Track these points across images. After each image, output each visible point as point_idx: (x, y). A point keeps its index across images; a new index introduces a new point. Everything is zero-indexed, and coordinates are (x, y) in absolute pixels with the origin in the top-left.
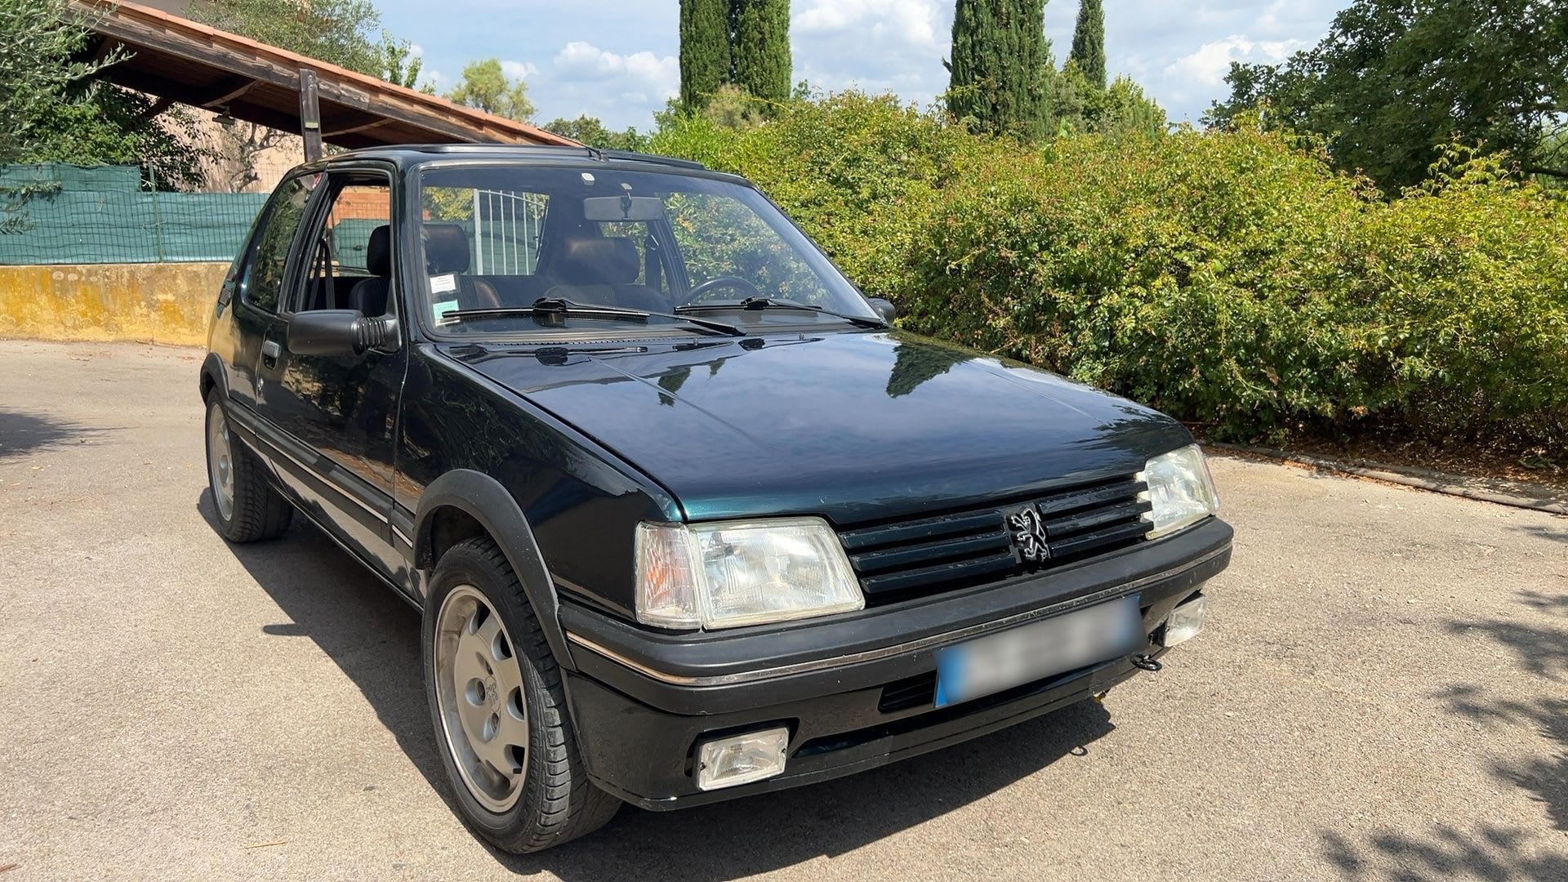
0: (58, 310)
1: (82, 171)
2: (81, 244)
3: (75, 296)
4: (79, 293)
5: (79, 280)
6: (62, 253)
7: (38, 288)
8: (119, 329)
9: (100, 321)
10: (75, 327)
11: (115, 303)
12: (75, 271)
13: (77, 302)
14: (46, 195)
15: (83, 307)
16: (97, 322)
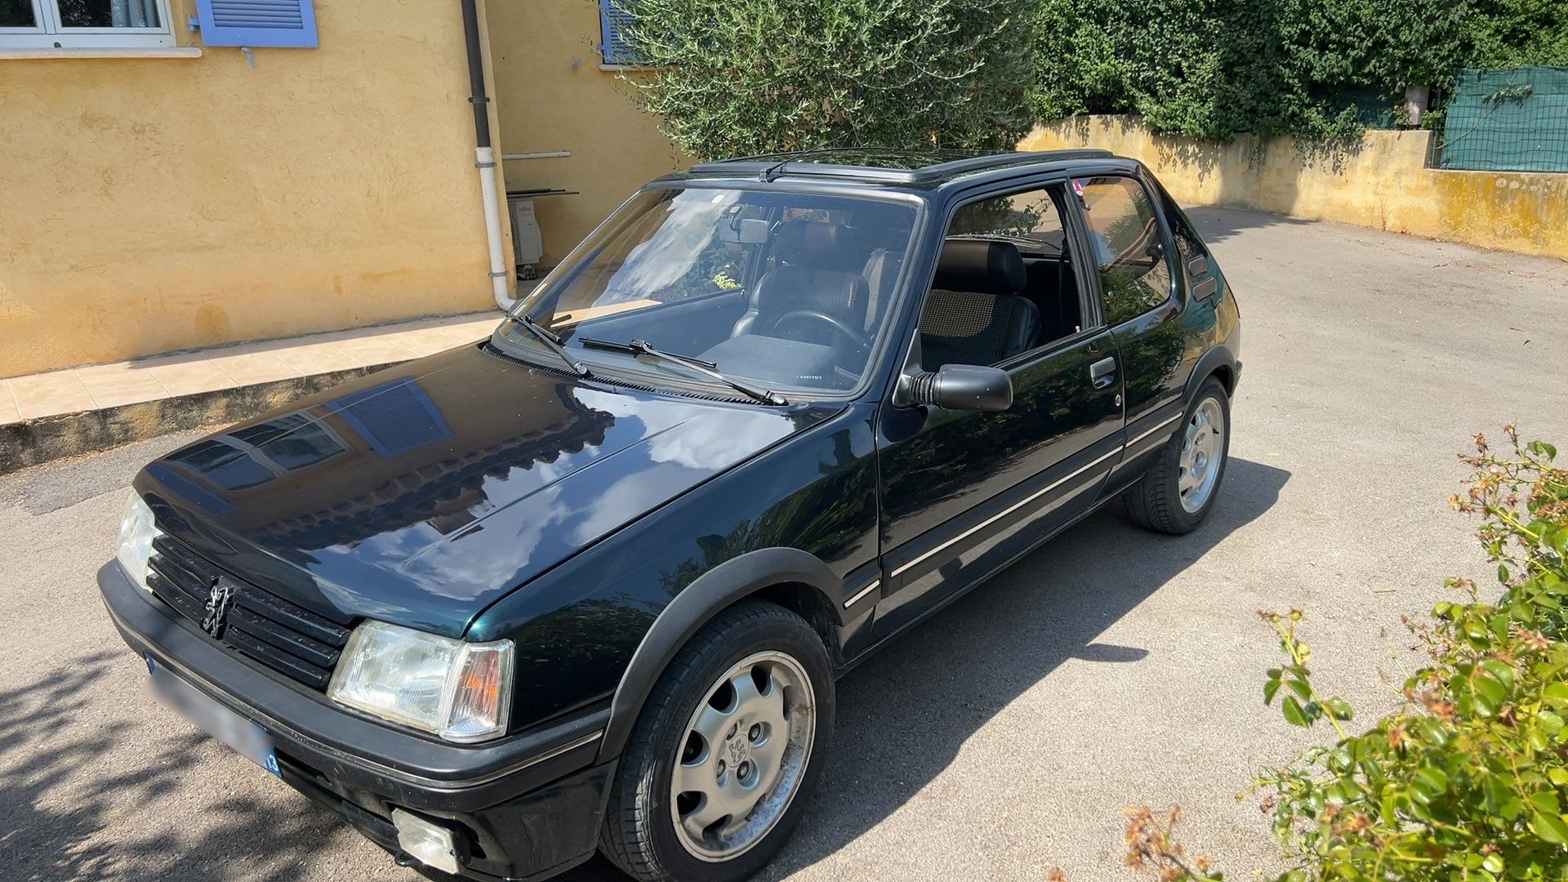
0: (1493, 217)
1: (1557, 73)
2: (1539, 150)
3: (1512, 205)
4: (1516, 202)
5: (1519, 188)
6: (1517, 160)
7: (1481, 194)
8: (1546, 243)
9: (1529, 233)
10: (1504, 237)
11: (1548, 216)
12: (1518, 178)
13: (1512, 211)
14: (1518, 100)
15: (1516, 217)
16: (1526, 234)
